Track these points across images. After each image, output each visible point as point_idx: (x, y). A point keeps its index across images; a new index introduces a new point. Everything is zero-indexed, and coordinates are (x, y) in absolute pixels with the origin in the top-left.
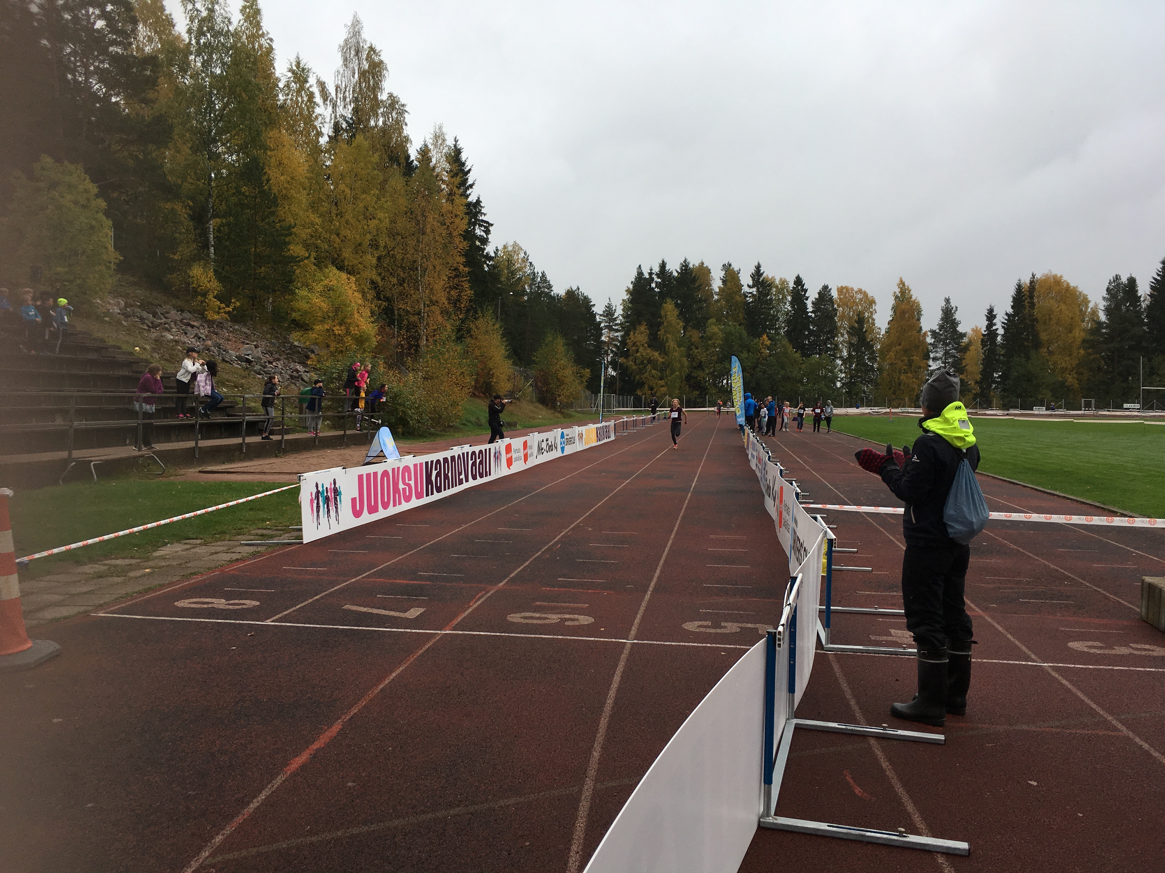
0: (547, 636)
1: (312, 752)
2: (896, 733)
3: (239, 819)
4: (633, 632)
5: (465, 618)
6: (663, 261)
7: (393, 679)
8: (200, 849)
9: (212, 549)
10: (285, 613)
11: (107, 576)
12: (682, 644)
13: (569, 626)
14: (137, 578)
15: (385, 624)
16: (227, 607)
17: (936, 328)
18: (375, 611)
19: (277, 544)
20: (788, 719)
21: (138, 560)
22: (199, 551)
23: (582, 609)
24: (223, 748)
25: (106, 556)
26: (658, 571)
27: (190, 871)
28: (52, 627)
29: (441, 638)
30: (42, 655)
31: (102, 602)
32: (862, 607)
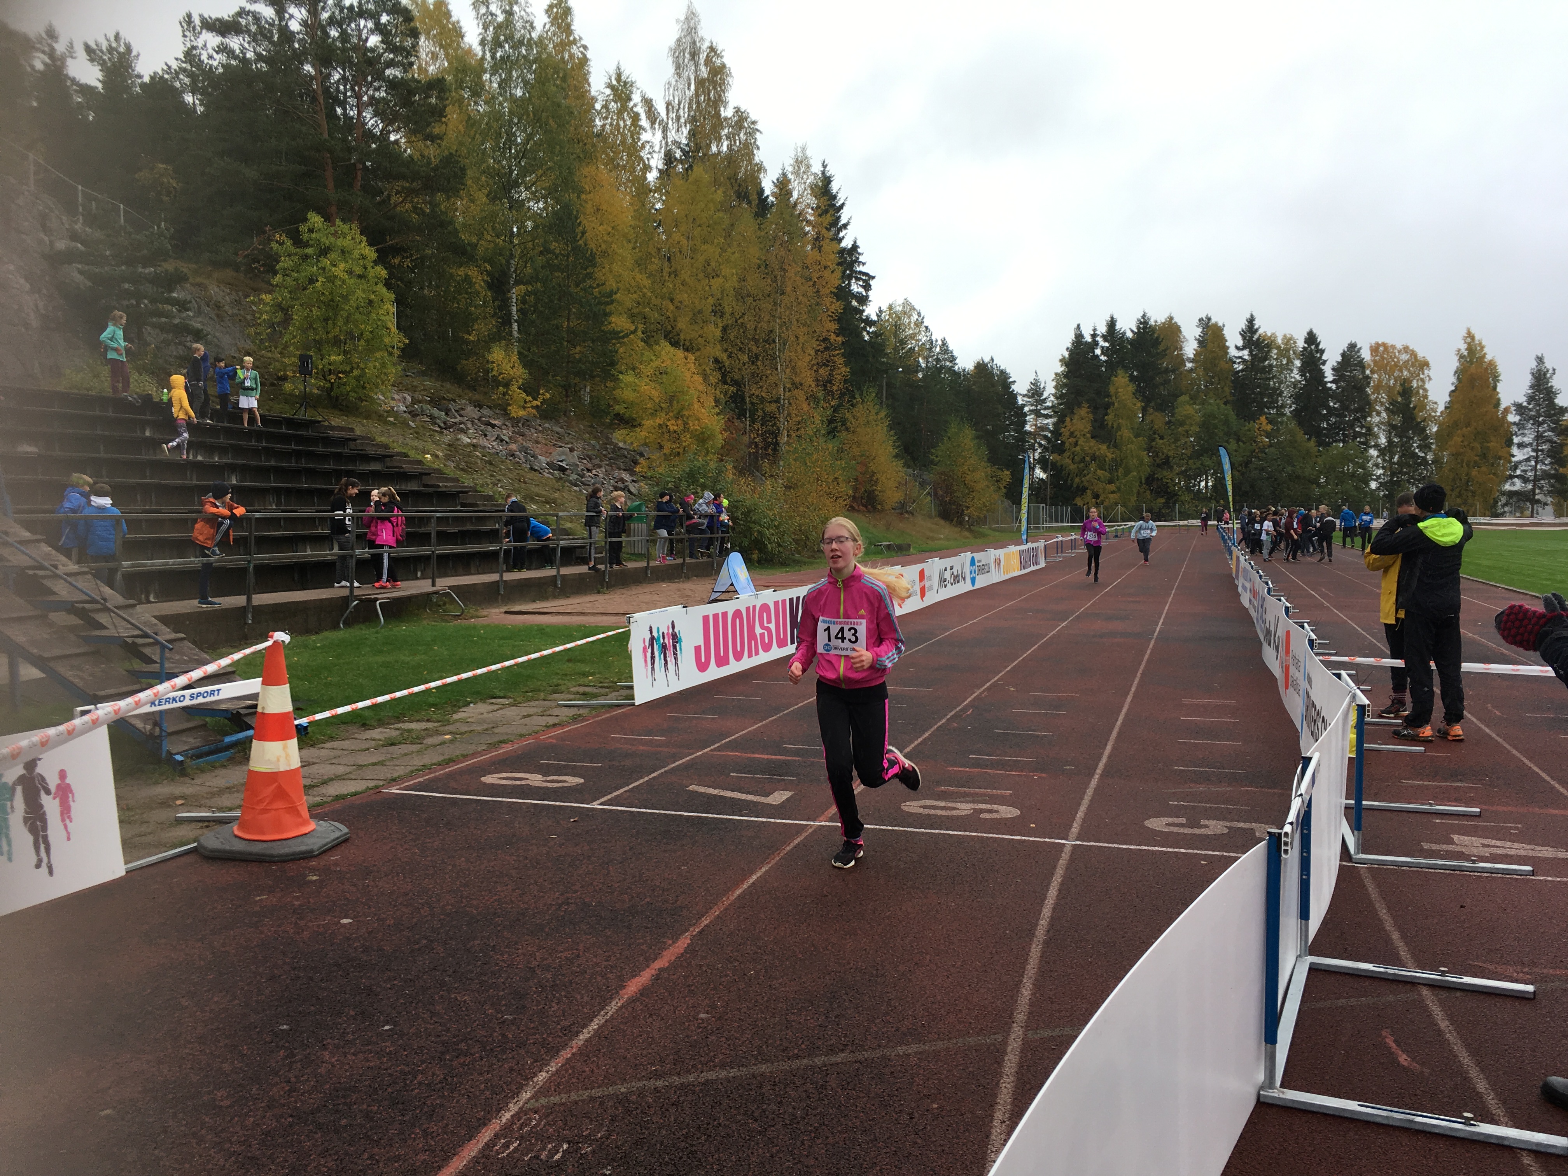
0: (956, 833)
1: (653, 972)
2: (1463, 981)
3: (566, 1054)
4: (1075, 829)
6: (1112, 318)
7: (753, 883)
8: (520, 1088)
9: (524, 711)
10: (615, 794)
11: (400, 743)
12: (1144, 848)
13: (985, 819)
14: (435, 746)
15: (741, 811)
16: (544, 785)
17: (1522, 400)
18: (729, 794)
19: (603, 706)
20: (1298, 957)
21: (436, 724)
22: (508, 713)
23: (1003, 796)
24: (545, 962)
25: (398, 718)
26: (1109, 748)
27: (508, 1115)
28: (337, 806)
29: (815, 831)
30: (328, 840)
31: (395, 775)
32: (1409, 803)
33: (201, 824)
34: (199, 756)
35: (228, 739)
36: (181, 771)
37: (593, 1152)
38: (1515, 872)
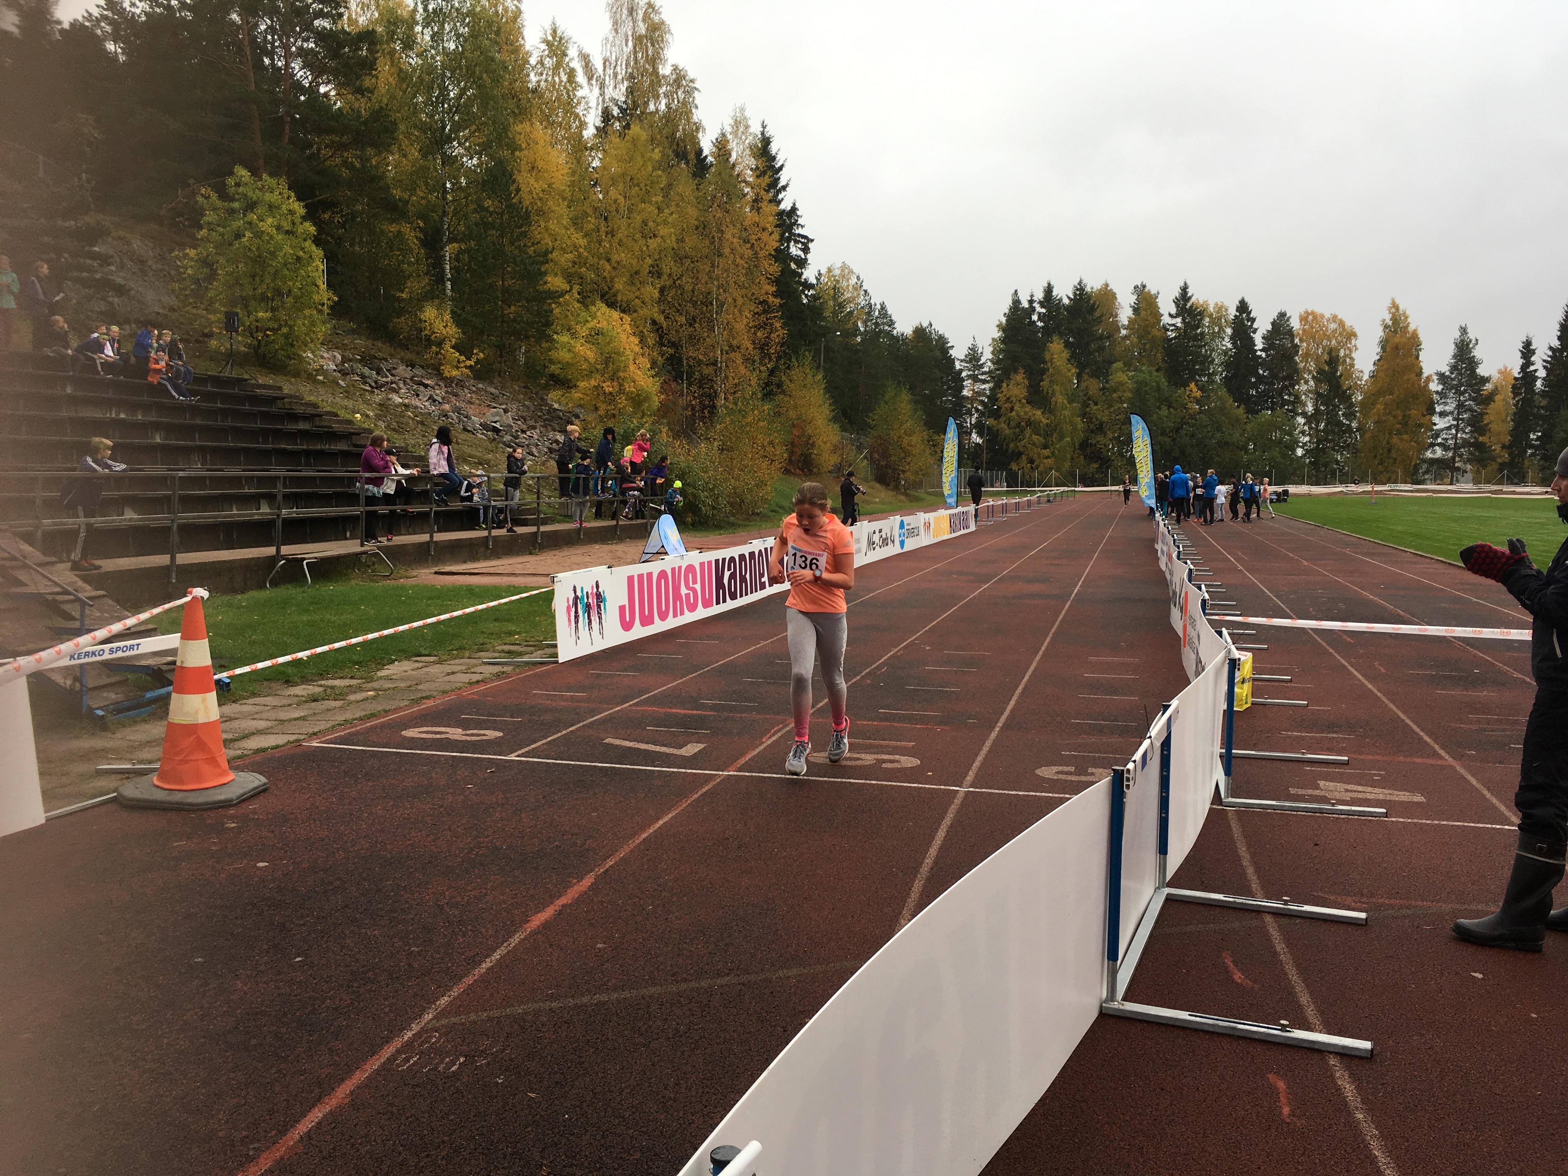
0: (857, 781)
1: (557, 908)
2: (1300, 908)
3: (469, 980)
4: (970, 777)
5: (755, 756)
6: (1049, 284)
7: (659, 828)
8: (423, 1011)
9: (448, 669)
10: (533, 746)
11: (323, 699)
12: (1032, 794)
13: (887, 769)
14: (358, 702)
15: (654, 762)
16: (464, 738)
17: (1445, 369)
18: (643, 746)
19: (527, 663)
20: (1158, 888)
21: (359, 681)
22: (432, 671)
23: (905, 748)
24: (454, 900)
25: (321, 675)
26: (1012, 703)
27: (410, 1034)
28: (258, 758)
29: (723, 780)
30: (246, 790)
31: (316, 730)
32: (1285, 752)
33: (120, 776)
34: (119, 711)
35: (149, 695)
36: (101, 725)
37: (488, 1064)
38: (1371, 814)
